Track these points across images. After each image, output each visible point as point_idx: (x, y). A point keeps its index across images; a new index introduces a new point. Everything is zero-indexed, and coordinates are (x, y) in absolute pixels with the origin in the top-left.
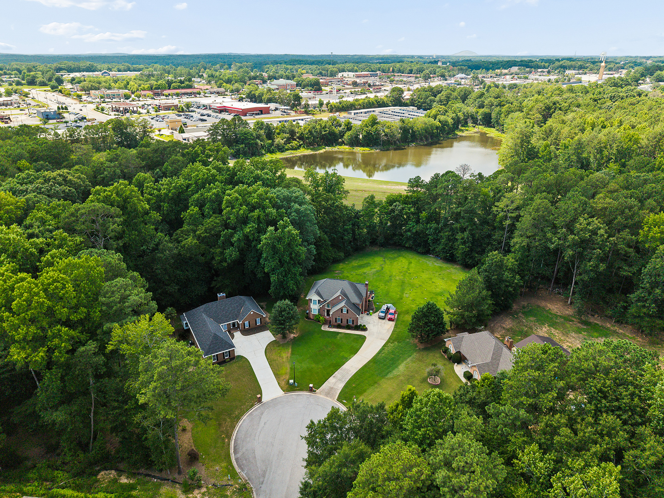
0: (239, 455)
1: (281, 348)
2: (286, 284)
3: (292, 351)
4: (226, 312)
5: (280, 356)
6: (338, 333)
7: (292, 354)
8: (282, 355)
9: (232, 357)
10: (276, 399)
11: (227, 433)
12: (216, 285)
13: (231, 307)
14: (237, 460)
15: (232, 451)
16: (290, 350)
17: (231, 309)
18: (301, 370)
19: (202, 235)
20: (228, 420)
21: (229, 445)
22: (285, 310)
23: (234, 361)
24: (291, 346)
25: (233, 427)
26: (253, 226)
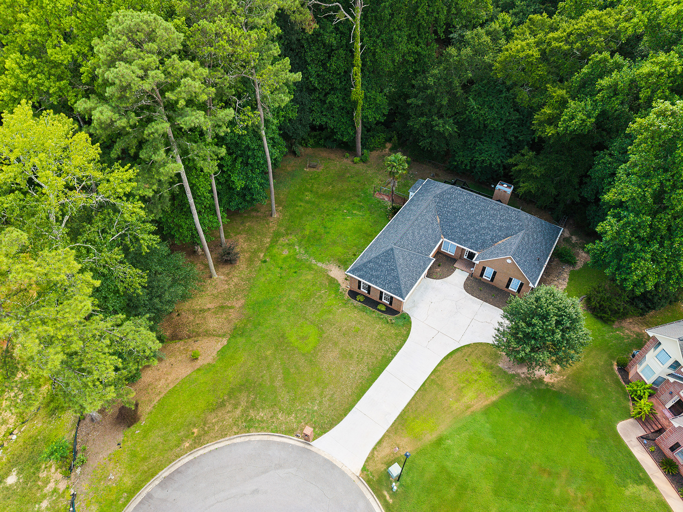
0: (160, 494)
1: (487, 374)
2: (630, 261)
3: (494, 404)
4: (471, 225)
5: (460, 390)
6: (645, 480)
7: (486, 411)
8: (465, 391)
9: (394, 307)
10: (334, 466)
11: (206, 433)
12: (516, 165)
13: (488, 223)
14: (149, 496)
15: (165, 473)
16: (494, 398)
17: (484, 224)
18: (449, 464)
19: (554, 44)
20: (238, 412)
21: (178, 456)
22: (544, 317)
23: (389, 317)
24: (506, 390)
25: (223, 434)
26: (670, 64)
